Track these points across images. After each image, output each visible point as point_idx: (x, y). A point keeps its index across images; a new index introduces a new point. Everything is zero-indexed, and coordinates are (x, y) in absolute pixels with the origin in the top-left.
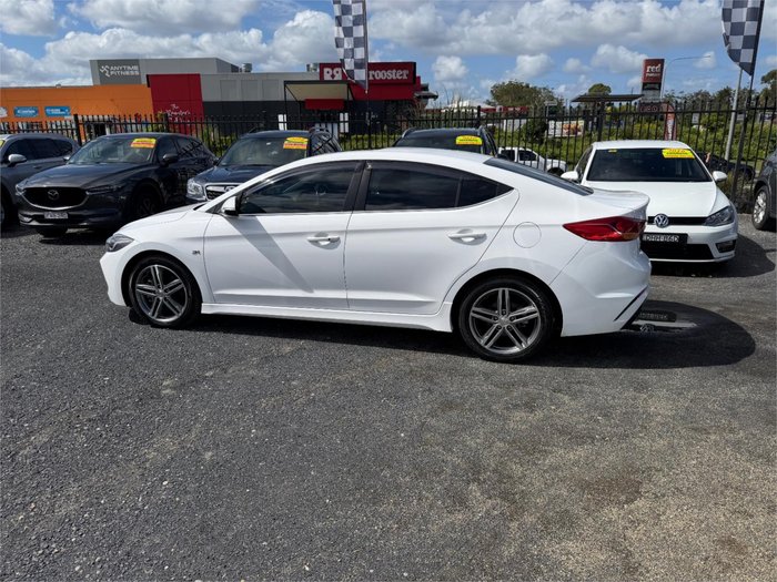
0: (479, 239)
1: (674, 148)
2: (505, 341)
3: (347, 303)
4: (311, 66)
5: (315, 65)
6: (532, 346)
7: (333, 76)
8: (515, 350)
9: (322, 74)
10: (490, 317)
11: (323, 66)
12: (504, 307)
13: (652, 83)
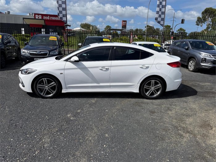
0: (147, 67)
1: (156, 44)
2: (152, 94)
3: (110, 87)
4: (31, 14)
5: (33, 14)
6: (160, 94)
7: (39, 17)
8: (155, 96)
9: (35, 16)
10: (149, 88)
11: (35, 14)
12: (153, 85)
13: (124, 26)
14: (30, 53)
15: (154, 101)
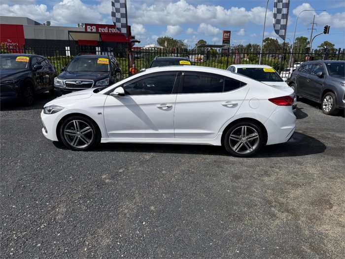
0: (235, 105)
1: (267, 68)
2: (244, 148)
3: (174, 135)
4: (81, 24)
5: (83, 24)
6: (256, 149)
7: (92, 30)
8: (248, 151)
9: (86, 28)
10: (238, 138)
11: (86, 25)
12: (244, 134)
13: (227, 41)
14: (66, 84)
15: (245, 159)
